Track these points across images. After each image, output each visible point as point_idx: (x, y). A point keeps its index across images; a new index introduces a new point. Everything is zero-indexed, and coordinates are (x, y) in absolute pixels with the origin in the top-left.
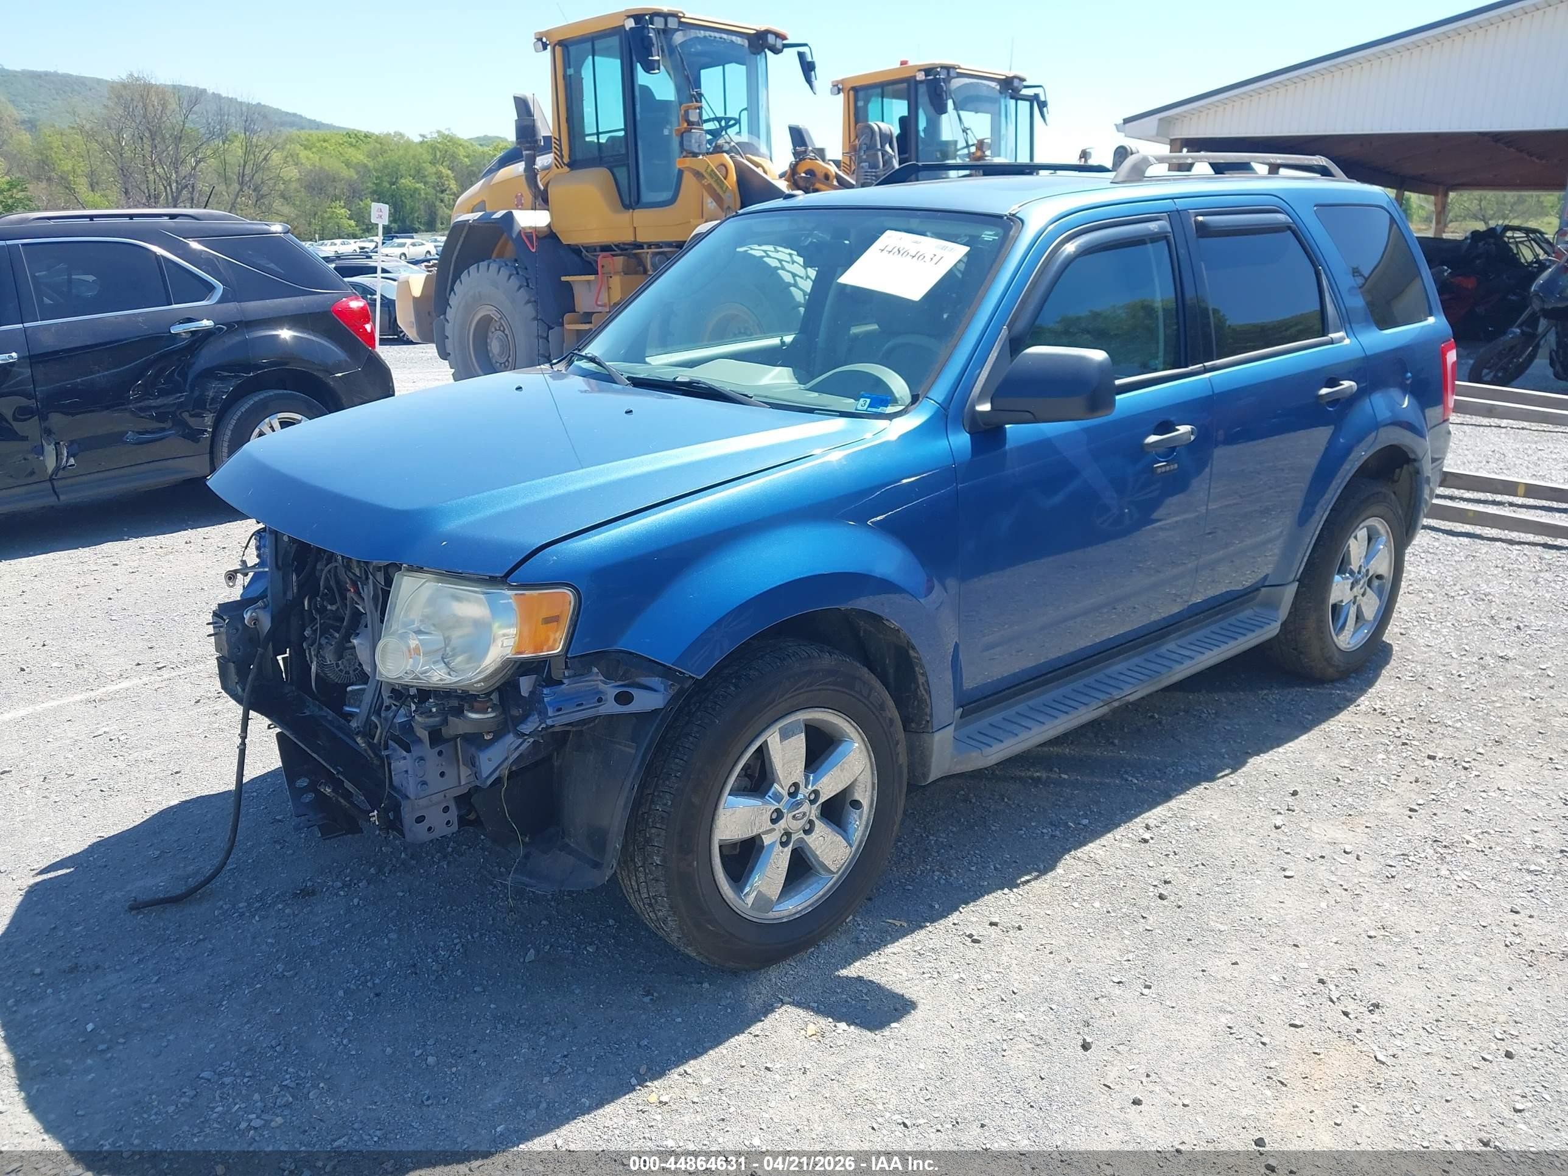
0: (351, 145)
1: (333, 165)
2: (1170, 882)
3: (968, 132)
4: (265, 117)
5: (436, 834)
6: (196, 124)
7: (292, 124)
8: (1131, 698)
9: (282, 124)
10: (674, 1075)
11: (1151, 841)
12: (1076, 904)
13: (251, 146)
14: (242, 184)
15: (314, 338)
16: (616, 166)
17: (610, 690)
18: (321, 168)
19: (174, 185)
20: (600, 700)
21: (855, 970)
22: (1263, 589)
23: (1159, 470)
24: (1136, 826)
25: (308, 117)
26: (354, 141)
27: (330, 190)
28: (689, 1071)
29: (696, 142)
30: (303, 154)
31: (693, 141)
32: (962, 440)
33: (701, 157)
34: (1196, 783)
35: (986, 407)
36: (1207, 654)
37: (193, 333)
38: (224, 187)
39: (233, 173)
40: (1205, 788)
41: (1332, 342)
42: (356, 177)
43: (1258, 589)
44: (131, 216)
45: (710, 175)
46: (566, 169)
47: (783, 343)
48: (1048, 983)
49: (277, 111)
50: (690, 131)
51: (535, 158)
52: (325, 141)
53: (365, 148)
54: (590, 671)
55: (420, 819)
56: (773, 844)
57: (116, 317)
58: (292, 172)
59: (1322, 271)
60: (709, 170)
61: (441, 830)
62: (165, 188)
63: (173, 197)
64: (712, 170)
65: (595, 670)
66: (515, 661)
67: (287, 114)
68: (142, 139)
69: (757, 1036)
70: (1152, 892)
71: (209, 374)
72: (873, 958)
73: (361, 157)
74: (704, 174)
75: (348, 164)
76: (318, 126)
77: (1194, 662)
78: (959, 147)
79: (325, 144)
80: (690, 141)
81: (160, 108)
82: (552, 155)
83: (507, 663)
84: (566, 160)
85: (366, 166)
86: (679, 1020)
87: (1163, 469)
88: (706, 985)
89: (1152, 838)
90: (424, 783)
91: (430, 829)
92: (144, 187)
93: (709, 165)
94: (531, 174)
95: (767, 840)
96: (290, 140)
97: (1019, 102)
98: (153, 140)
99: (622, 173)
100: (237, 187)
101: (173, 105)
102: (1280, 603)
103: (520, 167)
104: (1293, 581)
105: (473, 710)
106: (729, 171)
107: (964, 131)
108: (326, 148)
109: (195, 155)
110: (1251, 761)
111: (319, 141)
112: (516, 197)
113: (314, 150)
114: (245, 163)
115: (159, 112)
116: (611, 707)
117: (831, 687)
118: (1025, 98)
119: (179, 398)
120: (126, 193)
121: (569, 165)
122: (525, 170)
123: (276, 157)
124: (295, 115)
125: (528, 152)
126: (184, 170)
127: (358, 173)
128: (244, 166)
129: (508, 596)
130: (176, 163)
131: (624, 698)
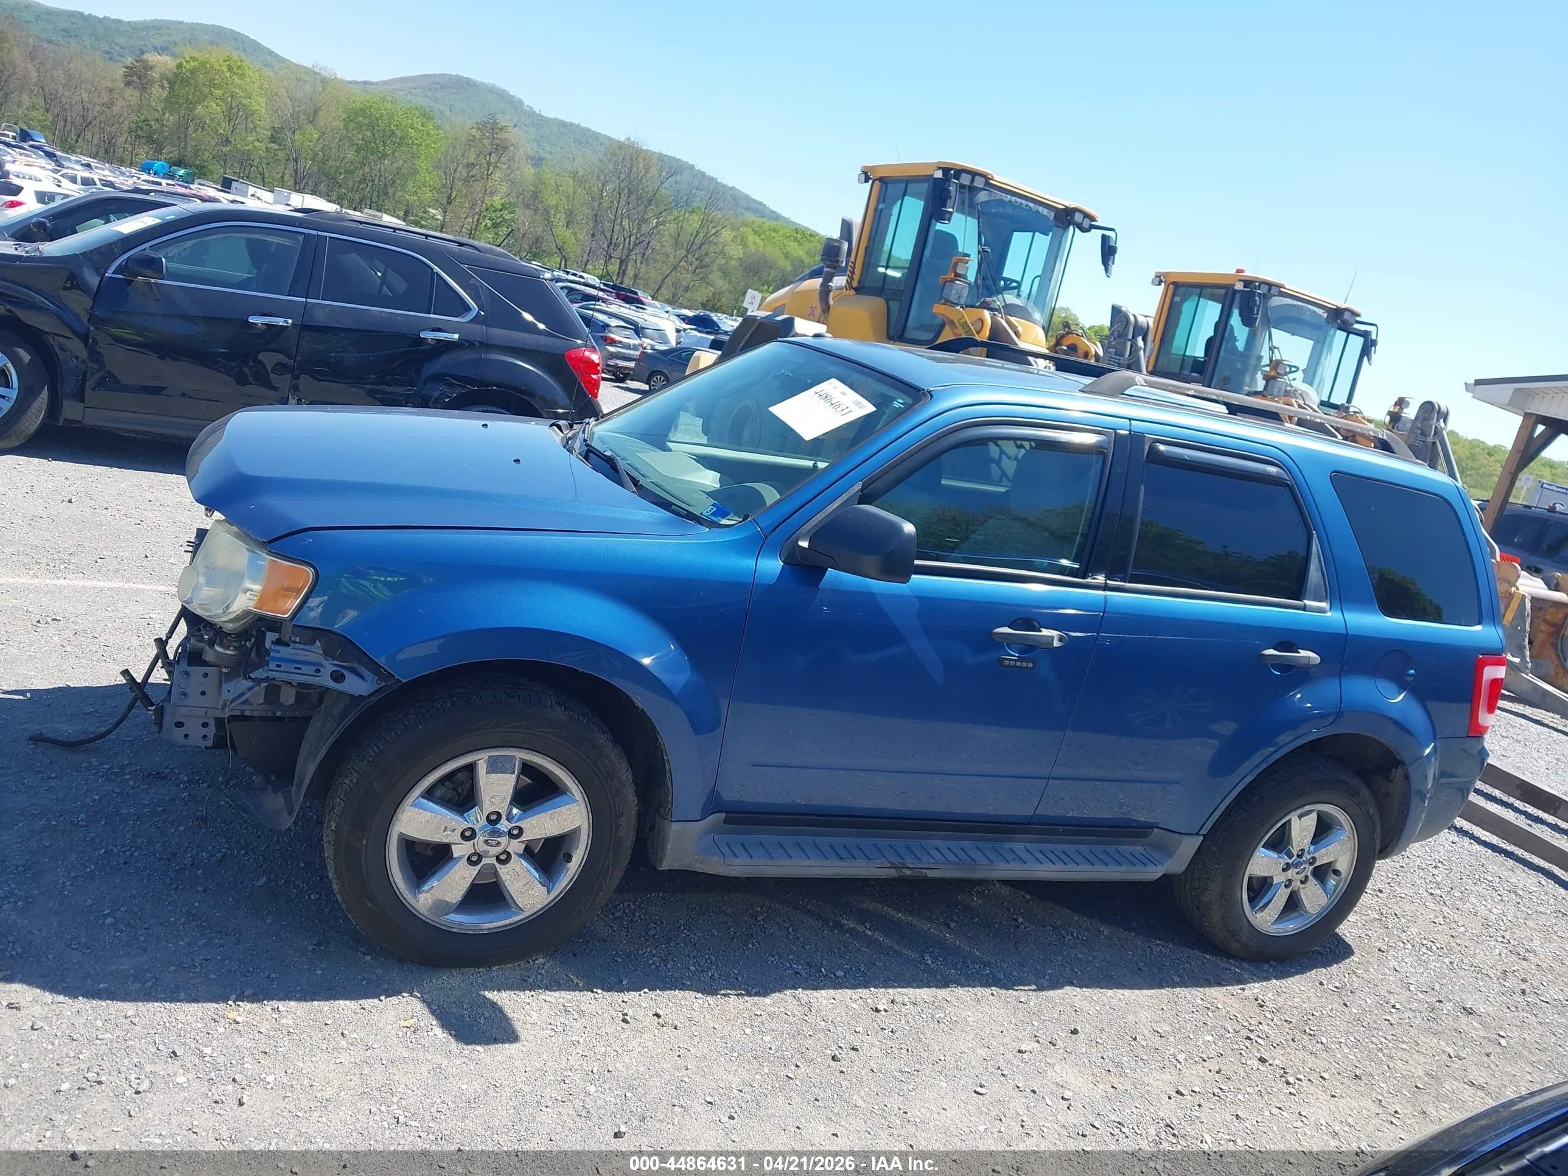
0: (796, 239)
1: (773, 253)
2: (857, 1050)
3: (1276, 351)
4: (735, 199)
5: (189, 742)
6: (667, 191)
7: (756, 211)
8: (931, 874)
9: (747, 209)
10: (269, 1006)
11: (883, 1013)
12: (748, 1031)
13: (707, 221)
14: (688, 251)
15: (541, 374)
16: (892, 299)
17: (329, 667)
18: (763, 254)
19: (633, 239)
20: (318, 671)
21: (502, 998)
22: (1156, 830)
23: (1006, 663)
24: (881, 996)
25: (772, 208)
26: (799, 236)
27: (764, 276)
28: (281, 1008)
29: (956, 293)
30: (751, 238)
31: (954, 291)
32: (772, 566)
33: (958, 308)
34: (987, 985)
35: (804, 544)
36: (1044, 865)
37: (439, 341)
38: (673, 251)
39: (685, 239)
40: (992, 994)
41: (1304, 608)
42: (789, 268)
43: (1152, 828)
44: (427, 236)
45: (962, 326)
46: (853, 292)
47: (815, 466)
48: (647, 1077)
49: (747, 197)
50: (952, 281)
51: (833, 277)
52: (774, 231)
53: (808, 246)
54: (313, 643)
55: (179, 725)
56: (460, 858)
57: (381, 312)
58: (736, 251)
59: (1315, 536)
60: (962, 321)
61: (196, 740)
62: (625, 239)
63: (629, 249)
64: (966, 322)
65: (318, 643)
66: (256, 614)
67: (755, 200)
68: (620, 194)
69: (364, 1009)
70: (833, 1050)
71: (439, 378)
72: (525, 996)
73: (801, 253)
74: (957, 323)
75: (787, 256)
76: (776, 217)
77: (1024, 867)
78: (1263, 364)
79: (774, 234)
80: (951, 291)
81: (643, 172)
82: (845, 278)
83: (247, 613)
84: (855, 284)
85: (802, 261)
86: (319, 972)
87: (1013, 663)
88: (368, 958)
89: (886, 1011)
90: (185, 695)
91: (186, 736)
92: (608, 235)
93: (963, 317)
94: (825, 290)
95: (457, 851)
96: (745, 224)
97: (1351, 336)
98: (629, 197)
99: (895, 306)
100: (684, 252)
101: (654, 171)
102: (1175, 852)
103: (817, 282)
104: (1197, 834)
105: (221, 645)
106: (985, 324)
107: (1270, 349)
108: (774, 238)
109: (658, 218)
110: (1068, 989)
111: (769, 230)
112: (812, 307)
113: (763, 236)
114: (698, 233)
115: (641, 175)
116: (326, 680)
117: (553, 738)
118: (1358, 333)
119: (408, 390)
120: (593, 236)
121: (856, 289)
122: (822, 285)
123: (726, 234)
124: (760, 203)
125: (828, 269)
126: (645, 228)
127: (793, 265)
128: (696, 236)
129: (266, 559)
130: (643, 221)
131: (338, 677)
